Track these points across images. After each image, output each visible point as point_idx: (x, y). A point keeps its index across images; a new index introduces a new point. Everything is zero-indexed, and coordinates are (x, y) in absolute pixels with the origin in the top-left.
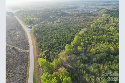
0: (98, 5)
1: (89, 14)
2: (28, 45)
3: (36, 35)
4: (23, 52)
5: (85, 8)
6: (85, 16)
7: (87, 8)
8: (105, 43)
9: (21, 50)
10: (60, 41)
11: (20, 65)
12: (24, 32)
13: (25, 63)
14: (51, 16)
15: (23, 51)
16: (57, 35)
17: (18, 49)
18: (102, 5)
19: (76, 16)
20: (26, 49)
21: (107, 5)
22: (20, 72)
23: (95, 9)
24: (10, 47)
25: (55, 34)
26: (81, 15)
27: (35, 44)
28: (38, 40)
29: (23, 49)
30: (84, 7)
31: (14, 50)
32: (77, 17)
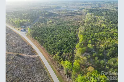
0: (78, 5)
1: (74, 13)
2: (33, 49)
3: (36, 37)
4: (32, 58)
5: (67, 8)
6: (71, 15)
7: (69, 8)
8: (109, 39)
9: (29, 56)
10: (67, 42)
11: (37, 72)
12: (18, 36)
13: (42, 70)
14: (40, 17)
15: (31, 56)
16: (59, 36)
17: (24, 55)
18: (81, 5)
19: (63, 16)
20: (33, 54)
21: (86, 5)
22: (41, 80)
23: (76, 8)
24: (13, 55)
25: (56, 35)
26: (68, 15)
27: (40, 47)
28: (42, 43)
29: (30, 55)
30: (65, 7)
31: (20, 58)
32: (65, 16)
